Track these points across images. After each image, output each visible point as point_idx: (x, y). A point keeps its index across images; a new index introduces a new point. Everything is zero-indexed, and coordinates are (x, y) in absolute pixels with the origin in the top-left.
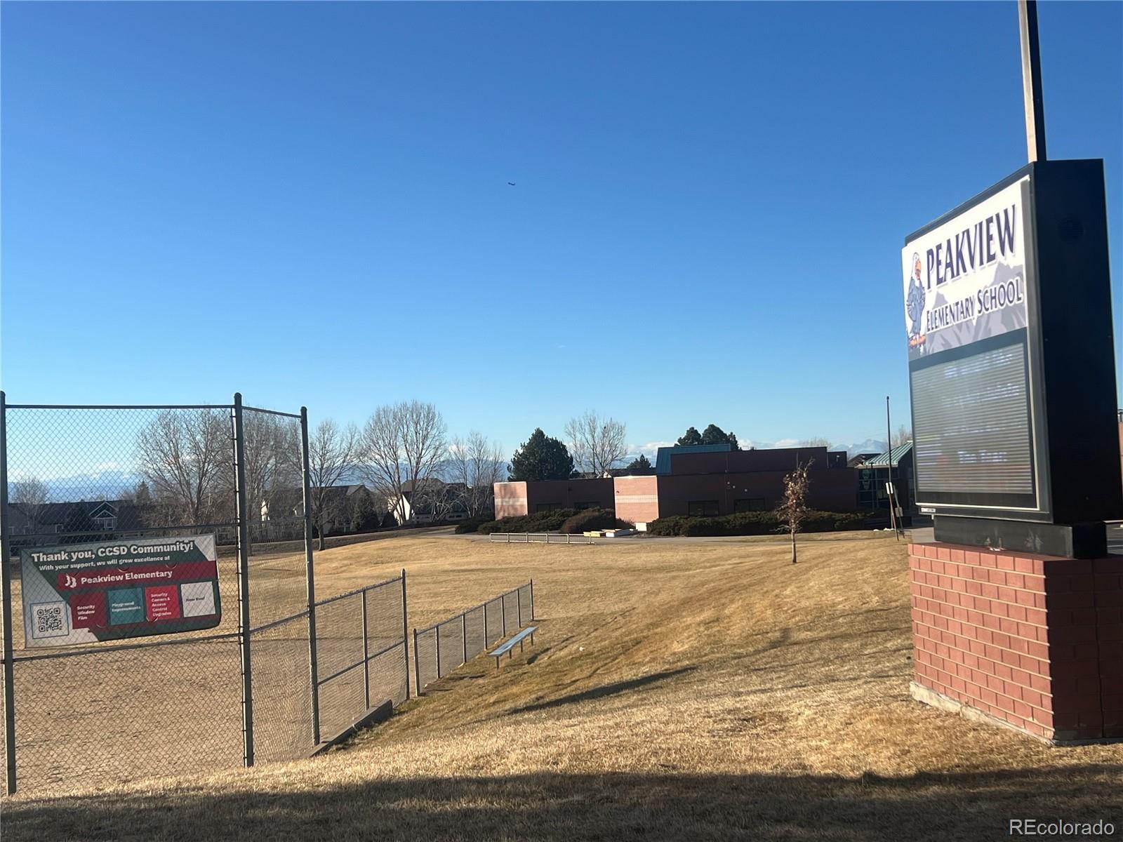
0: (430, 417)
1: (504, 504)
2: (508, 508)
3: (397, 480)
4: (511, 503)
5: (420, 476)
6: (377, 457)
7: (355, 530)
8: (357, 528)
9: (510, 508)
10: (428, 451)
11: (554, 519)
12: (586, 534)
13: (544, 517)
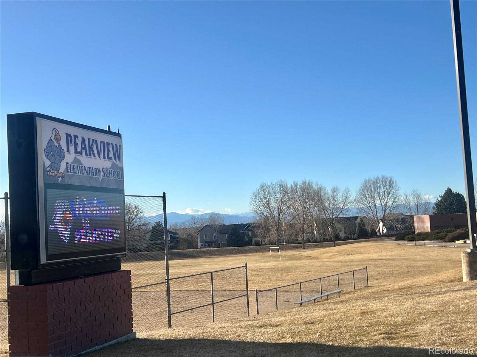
0: (391, 182)
1: (419, 226)
2: (421, 228)
3: (376, 214)
4: (422, 226)
5: (387, 212)
6: (366, 203)
7: (357, 238)
8: (357, 236)
9: (422, 228)
10: (391, 200)
11: (442, 234)
12: (457, 242)
13: (438, 233)
